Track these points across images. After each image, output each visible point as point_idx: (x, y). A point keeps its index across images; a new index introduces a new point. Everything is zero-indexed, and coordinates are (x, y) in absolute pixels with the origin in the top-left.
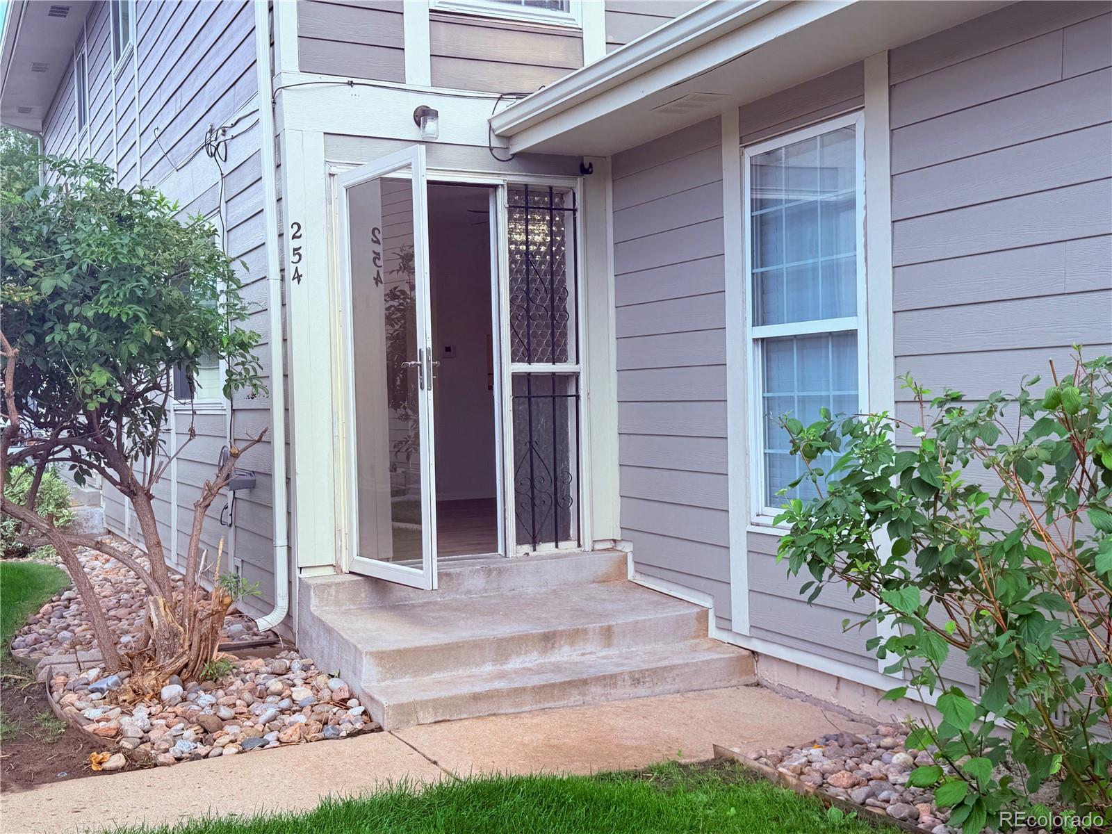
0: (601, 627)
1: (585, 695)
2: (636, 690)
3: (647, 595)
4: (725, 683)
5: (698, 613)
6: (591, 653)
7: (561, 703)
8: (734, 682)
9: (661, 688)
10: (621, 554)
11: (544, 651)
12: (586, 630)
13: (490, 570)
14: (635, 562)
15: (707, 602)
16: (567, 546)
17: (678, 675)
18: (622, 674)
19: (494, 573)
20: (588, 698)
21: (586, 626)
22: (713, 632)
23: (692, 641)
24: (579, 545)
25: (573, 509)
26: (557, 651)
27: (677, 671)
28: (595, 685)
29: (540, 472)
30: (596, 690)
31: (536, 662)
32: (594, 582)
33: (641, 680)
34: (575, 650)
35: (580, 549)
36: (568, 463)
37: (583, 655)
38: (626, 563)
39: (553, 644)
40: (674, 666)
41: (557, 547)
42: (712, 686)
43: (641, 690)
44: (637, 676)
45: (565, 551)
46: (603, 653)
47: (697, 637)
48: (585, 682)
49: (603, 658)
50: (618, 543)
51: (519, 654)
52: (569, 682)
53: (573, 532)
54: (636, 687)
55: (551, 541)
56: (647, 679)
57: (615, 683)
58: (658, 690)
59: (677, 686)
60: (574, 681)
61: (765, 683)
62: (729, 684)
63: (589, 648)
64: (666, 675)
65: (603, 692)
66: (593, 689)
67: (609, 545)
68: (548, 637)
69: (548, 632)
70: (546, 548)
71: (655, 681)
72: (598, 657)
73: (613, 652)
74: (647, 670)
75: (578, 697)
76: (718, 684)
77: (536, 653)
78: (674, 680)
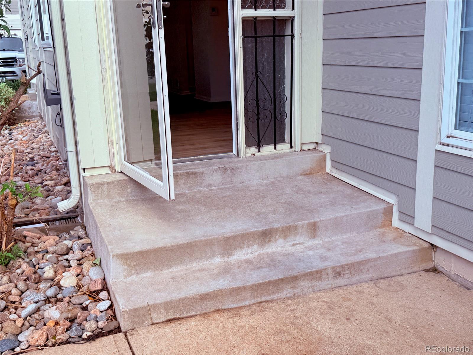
0: (309, 223)
1: (296, 288)
2: (338, 281)
3: (341, 188)
4: (410, 270)
5: (384, 208)
6: (300, 243)
7: (275, 297)
8: (416, 269)
9: (357, 278)
10: (321, 154)
11: (263, 244)
12: (296, 226)
13: (225, 169)
14: (332, 160)
15: (392, 200)
16: (283, 148)
17: (371, 267)
18: (325, 269)
19: (228, 172)
20: (298, 291)
21: (296, 224)
22: (396, 222)
23: (379, 230)
24: (291, 147)
25: (287, 121)
26: (273, 243)
27: (371, 264)
28: (303, 280)
29: (264, 94)
30: (305, 284)
31: (257, 253)
32: (301, 175)
33: (342, 273)
34: (287, 242)
35: (291, 150)
36: (284, 87)
37: (293, 245)
38: (325, 161)
39: (270, 238)
40: (369, 260)
41: (275, 148)
42: (399, 273)
43: (341, 281)
44: (338, 270)
45: (280, 152)
46: (310, 243)
47: (383, 226)
48: (295, 278)
49: (310, 248)
50: (319, 145)
51: (242, 248)
52: (282, 280)
53: (287, 137)
54: (337, 279)
55: (270, 144)
56: (347, 272)
57: (320, 277)
58: (355, 279)
59: (370, 275)
60: (286, 278)
61: (441, 270)
62: (411, 271)
63: (299, 239)
64: (362, 267)
65: (310, 285)
66: (302, 283)
67: (312, 146)
68: (266, 234)
69: (266, 230)
70: (268, 150)
71: (353, 273)
72: (305, 248)
73: (317, 242)
74: (347, 265)
75: (289, 290)
76: (403, 271)
77: (256, 246)
78: (368, 271)
